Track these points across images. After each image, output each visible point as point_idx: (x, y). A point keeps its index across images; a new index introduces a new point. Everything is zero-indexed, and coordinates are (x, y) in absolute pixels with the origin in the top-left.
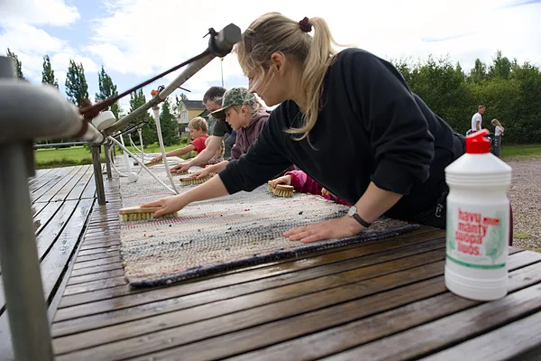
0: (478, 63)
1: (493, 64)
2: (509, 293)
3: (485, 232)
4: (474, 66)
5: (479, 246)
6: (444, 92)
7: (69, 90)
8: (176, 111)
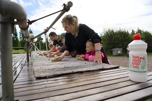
0: (133, 31)
1: (137, 31)
2: (148, 81)
3: (140, 61)
4: (132, 31)
5: (139, 66)
6: (124, 38)
7: (20, 34)
8: (50, 41)
